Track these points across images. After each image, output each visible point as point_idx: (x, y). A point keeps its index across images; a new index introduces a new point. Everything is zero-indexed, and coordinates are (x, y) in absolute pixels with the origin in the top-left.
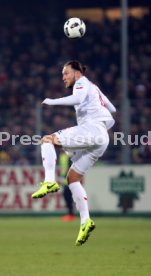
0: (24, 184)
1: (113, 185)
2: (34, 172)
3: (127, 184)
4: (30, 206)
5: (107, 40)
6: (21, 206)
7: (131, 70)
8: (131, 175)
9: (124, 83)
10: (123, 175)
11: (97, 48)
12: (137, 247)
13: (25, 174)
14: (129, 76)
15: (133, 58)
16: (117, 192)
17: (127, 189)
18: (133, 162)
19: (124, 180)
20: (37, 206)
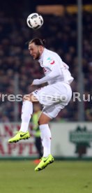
0: (5, 136)
1: (71, 136)
2: (12, 127)
3: (82, 136)
4: (10, 153)
5: (67, 28)
6: (3, 153)
7: (84, 51)
8: (85, 129)
9: (80, 60)
10: (79, 129)
11: (60, 35)
12: (89, 183)
13: (6, 128)
14: (83, 56)
15: (86, 42)
16: (74, 142)
17: (82, 139)
18: (86, 120)
19: (80, 133)
20: (15, 153)
